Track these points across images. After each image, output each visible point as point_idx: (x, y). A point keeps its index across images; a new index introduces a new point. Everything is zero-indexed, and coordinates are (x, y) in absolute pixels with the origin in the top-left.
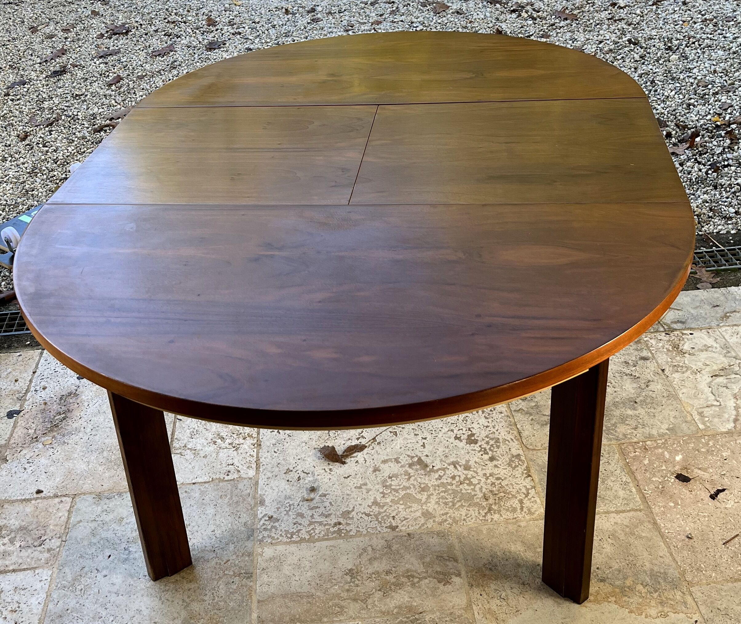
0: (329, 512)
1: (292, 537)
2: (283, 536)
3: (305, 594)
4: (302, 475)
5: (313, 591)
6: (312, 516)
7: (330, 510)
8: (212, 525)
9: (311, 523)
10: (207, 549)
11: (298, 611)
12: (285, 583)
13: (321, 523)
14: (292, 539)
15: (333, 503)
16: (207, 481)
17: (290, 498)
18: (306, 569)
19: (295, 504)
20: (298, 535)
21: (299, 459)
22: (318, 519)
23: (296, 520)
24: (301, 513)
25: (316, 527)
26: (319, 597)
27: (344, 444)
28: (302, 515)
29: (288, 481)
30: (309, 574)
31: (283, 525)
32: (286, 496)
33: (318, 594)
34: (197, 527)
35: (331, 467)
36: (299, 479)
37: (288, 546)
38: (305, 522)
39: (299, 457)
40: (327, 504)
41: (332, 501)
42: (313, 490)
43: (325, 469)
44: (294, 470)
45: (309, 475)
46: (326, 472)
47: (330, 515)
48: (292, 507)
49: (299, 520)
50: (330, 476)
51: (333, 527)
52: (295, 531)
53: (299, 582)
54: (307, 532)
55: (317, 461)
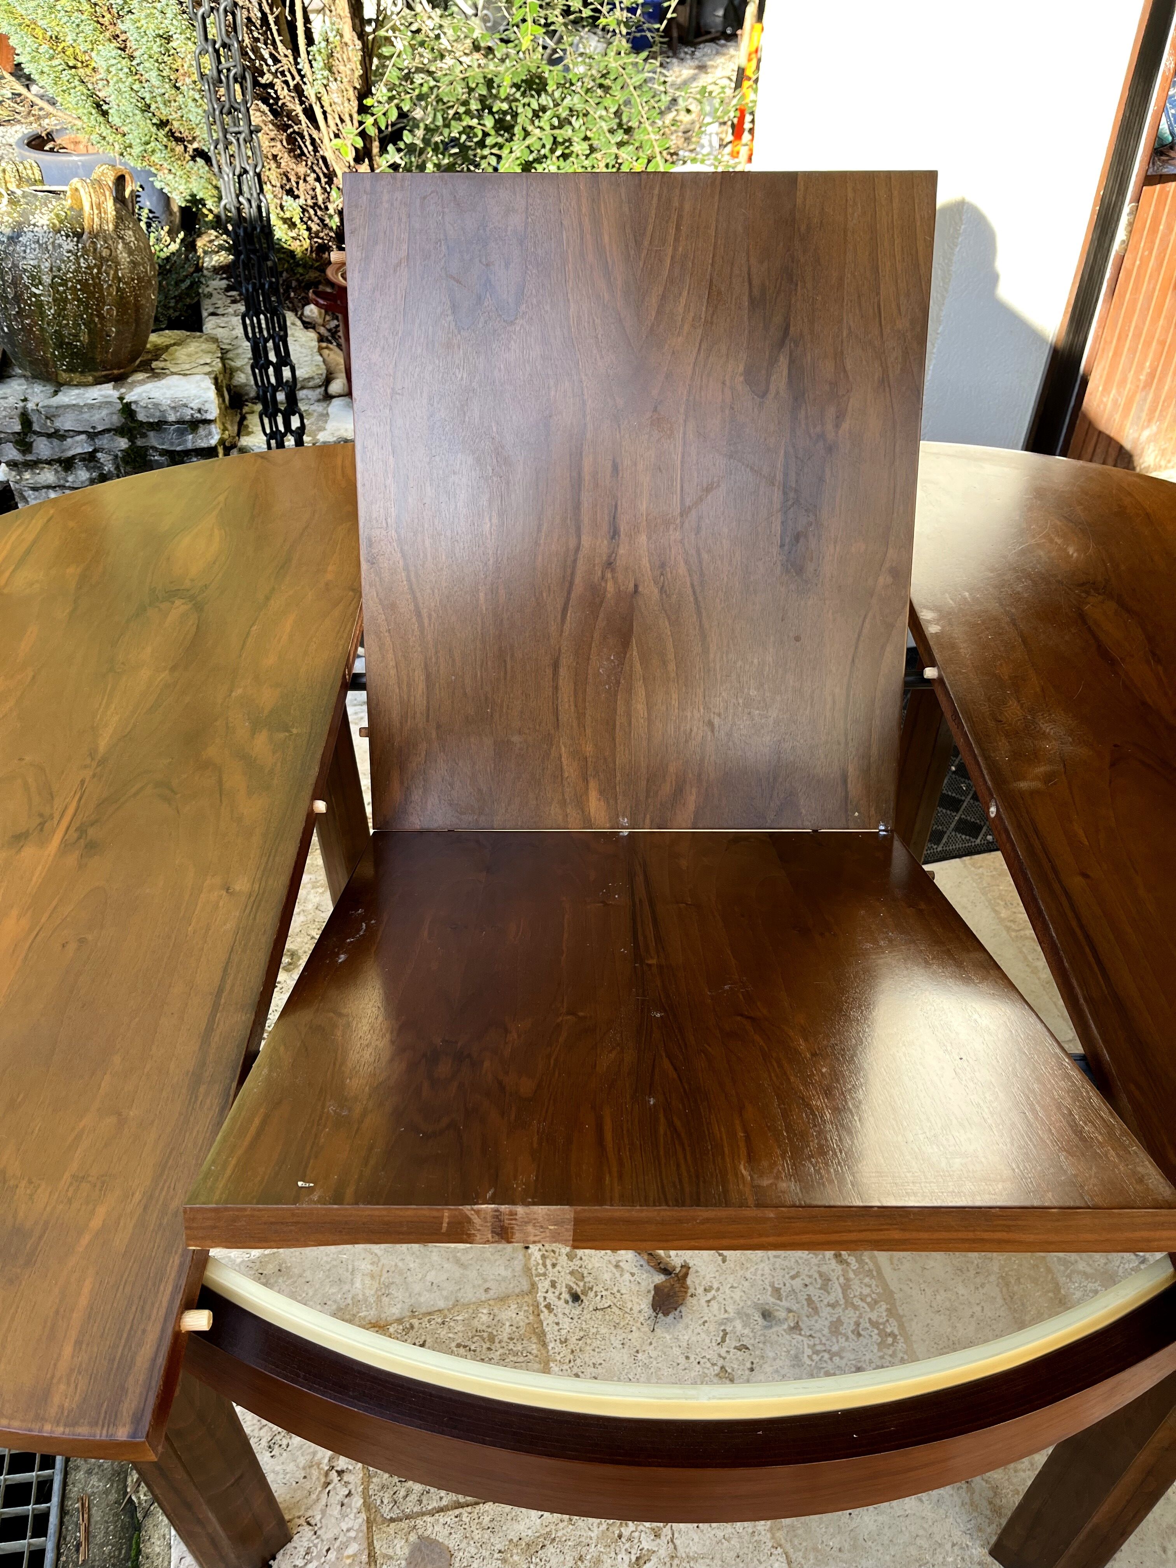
0: (816, 1276)
1: (892, 1334)
2: (894, 1352)
3: (1004, 1290)
4: (731, 1342)
5: (993, 1278)
6: (833, 1306)
7: (810, 1277)
8: (906, 1507)
9: (849, 1304)
10: (967, 1500)
11: (1040, 1296)
12: (994, 1327)
13: (846, 1288)
14: (896, 1332)
15: (793, 1273)
16: (783, 1559)
17: (796, 1357)
18: (953, 1298)
19: (811, 1343)
20: (884, 1324)
21: (687, 1358)
22: (836, 1293)
23: (850, 1334)
24: (830, 1328)
25: (857, 1294)
26: (1001, 1267)
27: (633, 1275)
28: (836, 1327)
29: (752, 1370)
30: (961, 1290)
31: (867, 1358)
32: (793, 1366)
33: (996, 1269)
34: (919, 1541)
35: (700, 1290)
36: (743, 1348)
37: (914, 1338)
38: (849, 1317)
39: (682, 1360)
40: (797, 1283)
41: (787, 1276)
42: (766, 1315)
43: (709, 1301)
44: (721, 1362)
45: (728, 1329)
46: (714, 1298)
47: (821, 1274)
48: (819, 1348)
49: (848, 1327)
50: (726, 1288)
51: (848, 1264)
52: (876, 1331)
53: (983, 1304)
54: (872, 1310)
55: (686, 1320)
